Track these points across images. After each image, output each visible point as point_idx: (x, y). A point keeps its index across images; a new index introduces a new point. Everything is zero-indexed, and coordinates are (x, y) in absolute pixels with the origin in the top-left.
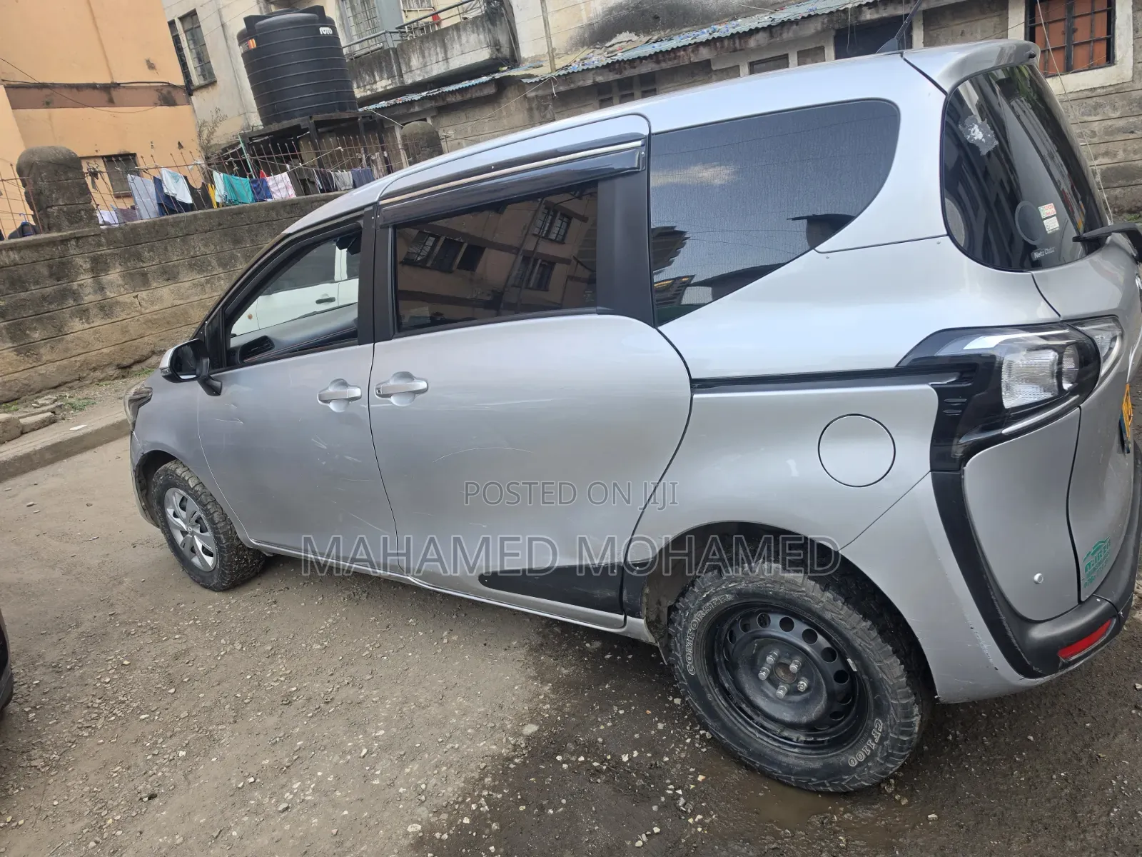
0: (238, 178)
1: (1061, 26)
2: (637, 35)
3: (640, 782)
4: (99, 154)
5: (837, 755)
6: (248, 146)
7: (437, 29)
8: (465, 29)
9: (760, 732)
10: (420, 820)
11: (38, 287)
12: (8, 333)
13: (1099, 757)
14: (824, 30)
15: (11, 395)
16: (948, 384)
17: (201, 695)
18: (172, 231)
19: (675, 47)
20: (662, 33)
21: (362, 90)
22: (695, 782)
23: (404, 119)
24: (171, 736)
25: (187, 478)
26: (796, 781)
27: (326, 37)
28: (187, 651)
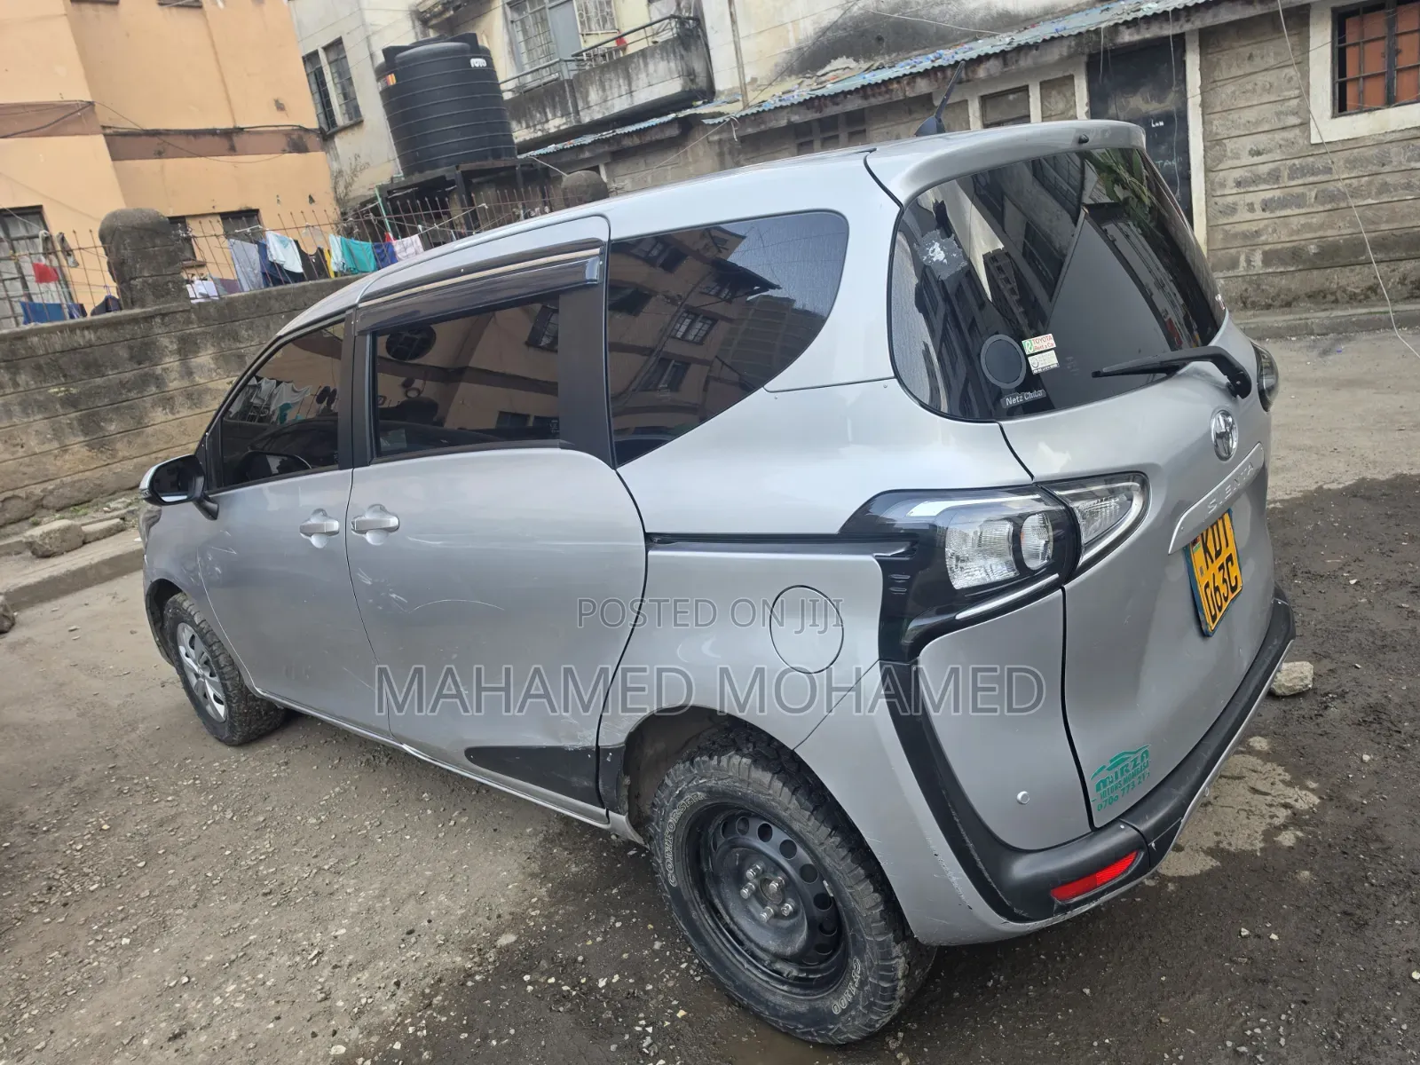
0: (358, 242)
1: (1381, 47)
2: (857, 60)
3: (609, 1014)
4: (217, 210)
5: (822, 998)
6: (385, 200)
7: (622, 55)
8: (653, 56)
9: (749, 962)
10: (347, 1040)
11: (116, 371)
12: (79, 425)
13: (1161, 1022)
14: (1070, 57)
15: (81, 496)
16: (892, 556)
17: (171, 872)
18: (276, 305)
19: (886, 78)
20: (887, 58)
21: (532, 130)
22: (673, 1018)
23: (569, 167)
24: (122, 920)
25: (193, 613)
26: (785, 1027)
27: (479, 70)
28: (174, 817)
